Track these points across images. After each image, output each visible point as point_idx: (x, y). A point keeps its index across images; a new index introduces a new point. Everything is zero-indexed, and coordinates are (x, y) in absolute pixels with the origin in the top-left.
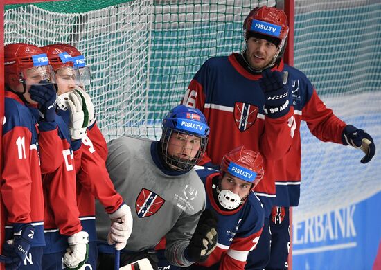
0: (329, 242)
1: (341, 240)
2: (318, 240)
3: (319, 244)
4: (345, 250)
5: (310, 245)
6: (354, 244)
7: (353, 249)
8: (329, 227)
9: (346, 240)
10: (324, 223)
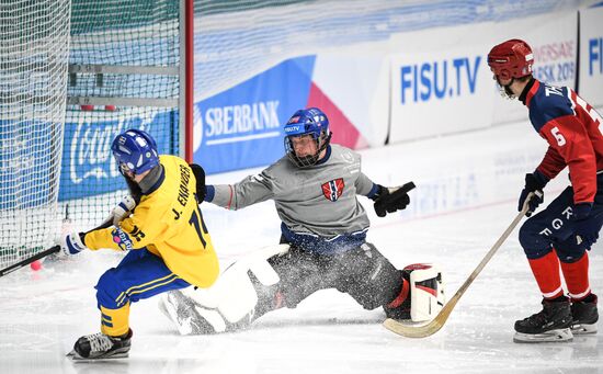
0: (256, 132)
1: (265, 130)
2: (245, 130)
3: (246, 134)
4: (269, 139)
5: (239, 134)
6: (276, 134)
7: (276, 138)
8: (256, 119)
9: (270, 130)
10: (251, 116)
